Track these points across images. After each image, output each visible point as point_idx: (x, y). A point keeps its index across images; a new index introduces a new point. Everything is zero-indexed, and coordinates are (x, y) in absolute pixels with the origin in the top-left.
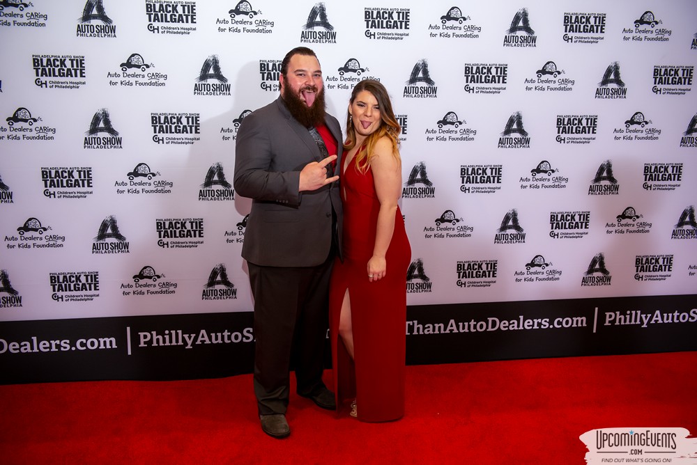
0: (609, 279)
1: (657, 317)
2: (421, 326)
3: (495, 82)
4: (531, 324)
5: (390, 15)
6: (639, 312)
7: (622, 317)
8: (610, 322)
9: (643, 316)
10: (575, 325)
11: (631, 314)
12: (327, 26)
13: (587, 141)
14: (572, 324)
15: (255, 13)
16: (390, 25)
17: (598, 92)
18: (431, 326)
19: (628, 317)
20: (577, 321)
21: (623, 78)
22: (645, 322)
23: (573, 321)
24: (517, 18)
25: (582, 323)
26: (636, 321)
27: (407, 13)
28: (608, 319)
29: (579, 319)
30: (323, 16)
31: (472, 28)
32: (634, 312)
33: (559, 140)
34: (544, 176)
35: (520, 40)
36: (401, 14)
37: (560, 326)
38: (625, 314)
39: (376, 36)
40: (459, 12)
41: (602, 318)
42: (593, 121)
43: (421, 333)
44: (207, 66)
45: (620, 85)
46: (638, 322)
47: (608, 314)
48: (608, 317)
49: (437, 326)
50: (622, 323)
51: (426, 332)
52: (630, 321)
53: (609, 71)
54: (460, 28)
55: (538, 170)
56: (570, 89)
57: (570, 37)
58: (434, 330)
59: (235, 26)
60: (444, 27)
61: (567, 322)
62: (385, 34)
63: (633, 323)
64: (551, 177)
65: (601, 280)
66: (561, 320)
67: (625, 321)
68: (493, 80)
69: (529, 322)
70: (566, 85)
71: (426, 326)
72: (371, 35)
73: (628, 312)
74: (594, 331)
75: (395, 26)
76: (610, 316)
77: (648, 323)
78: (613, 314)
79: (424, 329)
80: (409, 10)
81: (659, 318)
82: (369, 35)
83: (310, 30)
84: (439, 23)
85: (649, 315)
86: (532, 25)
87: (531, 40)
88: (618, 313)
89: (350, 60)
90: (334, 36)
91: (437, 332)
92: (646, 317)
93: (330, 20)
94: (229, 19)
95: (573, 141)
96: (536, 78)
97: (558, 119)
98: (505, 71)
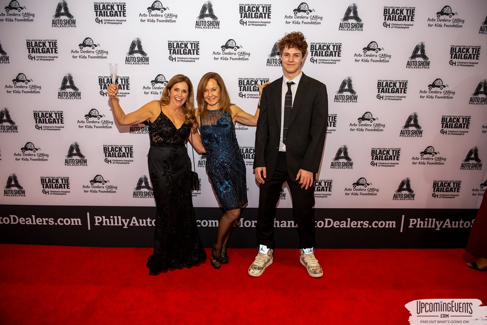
0: (413, 196)
1: (448, 223)
2: (278, 222)
3: (332, 56)
4: (356, 224)
5: (257, 9)
6: (434, 220)
7: (422, 222)
8: (412, 225)
9: (437, 222)
10: (387, 226)
11: (428, 221)
12: (213, 17)
13: (400, 98)
14: (385, 225)
15: (165, 9)
16: (257, 16)
17: (409, 64)
18: (285, 222)
19: (426, 222)
20: (389, 224)
21: (427, 54)
22: (439, 226)
23: (386, 223)
24: (349, 10)
25: (392, 225)
26: (432, 225)
27: (269, 7)
28: (411, 223)
29: (391, 222)
30: (211, 10)
31: (316, 17)
32: (430, 220)
33: (379, 97)
34: (368, 122)
35: (351, 26)
36: (265, 8)
37: (377, 227)
38: (424, 221)
39: (248, 24)
40: (307, 6)
41: (407, 222)
42: (404, 84)
43: (278, 226)
44: (133, 45)
45: (425, 59)
46: (433, 226)
47: (411, 220)
48: (411, 222)
49: (289, 222)
50: (422, 226)
51: (282, 226)
52: (428, 225)
53: (417, 49)
54: (307, 18)
55: (363, 118)
56: (388, 61)
57: (388, 24)
58: (287, 225)
59: (151, 18)
60: (296, 17)
61: (382, 224)
62: (254, 22)
63: (429, 226)
64: (372, 124)
65: (407, 196)
66: (377, 222)
67: (424, 225)
68: (331, 54)
69: (354, 223)
70: (385, 58)
71: (282, 222)
72: (244, 23)
73: (426, 219)
74: (401, 231)
75: (261, 16)
76: (413, 222)
77: (441, 227)
78: (415, 220)
79: (280, 224)
80: (270, 5)
81: (449, 224)
82: (242, 23)
83: (202, 20)
84: (292, 14)
85: (442, 222)
86: (360, 15)
87: (359, 26)
88: (419, 219)
89: (229, 40)
90: (218, 24)
91: (289, 226)
92: (439, 223)
93: (215, 13)
94: (147, 13)
95: (389, 98)
96: (362, 53)
97: (378, 83)
98: (339, 48)
